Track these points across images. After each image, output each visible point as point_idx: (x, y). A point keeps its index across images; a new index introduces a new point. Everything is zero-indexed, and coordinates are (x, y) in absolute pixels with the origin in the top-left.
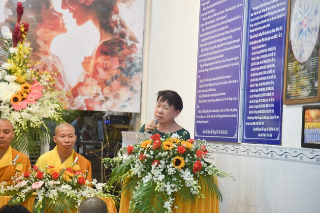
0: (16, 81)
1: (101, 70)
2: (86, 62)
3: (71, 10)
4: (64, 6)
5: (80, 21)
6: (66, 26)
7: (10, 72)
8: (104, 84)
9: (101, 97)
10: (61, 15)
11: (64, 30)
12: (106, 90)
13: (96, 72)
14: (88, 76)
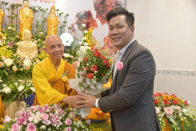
0: (88, 45)
1: (110, 43)
2: (105, 40)
3: (99, 19)
4: (97, 17)
5: (103, 23)
6: (98, 25)
7: (85, 41)
8: (111, 48)
9: (110, 53)
10: (96, 20)
11: (97, 27)
12: (112, 50)
13: (108, 43)
14: (105, 45)
